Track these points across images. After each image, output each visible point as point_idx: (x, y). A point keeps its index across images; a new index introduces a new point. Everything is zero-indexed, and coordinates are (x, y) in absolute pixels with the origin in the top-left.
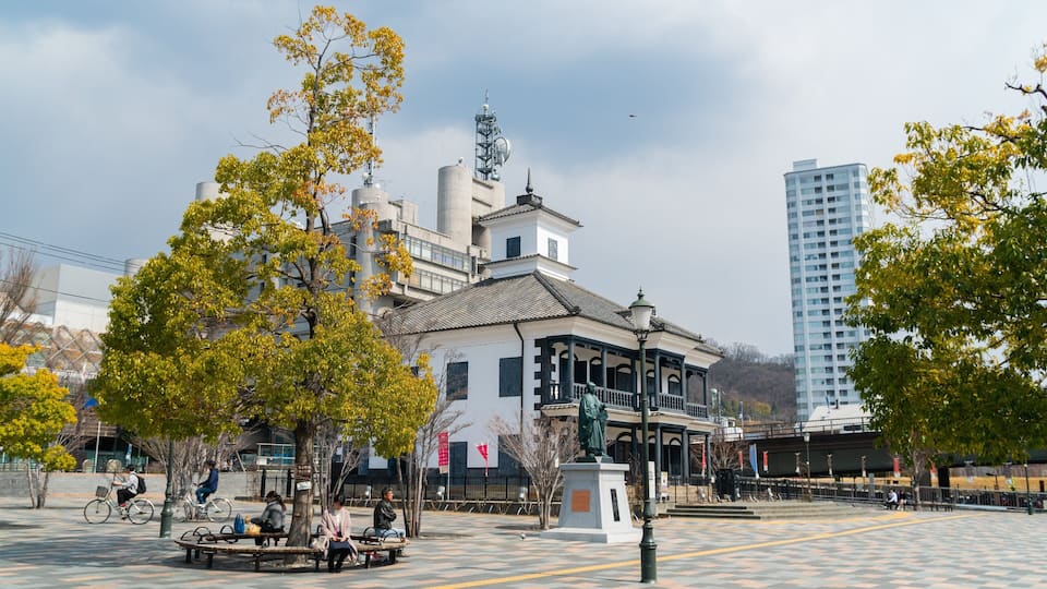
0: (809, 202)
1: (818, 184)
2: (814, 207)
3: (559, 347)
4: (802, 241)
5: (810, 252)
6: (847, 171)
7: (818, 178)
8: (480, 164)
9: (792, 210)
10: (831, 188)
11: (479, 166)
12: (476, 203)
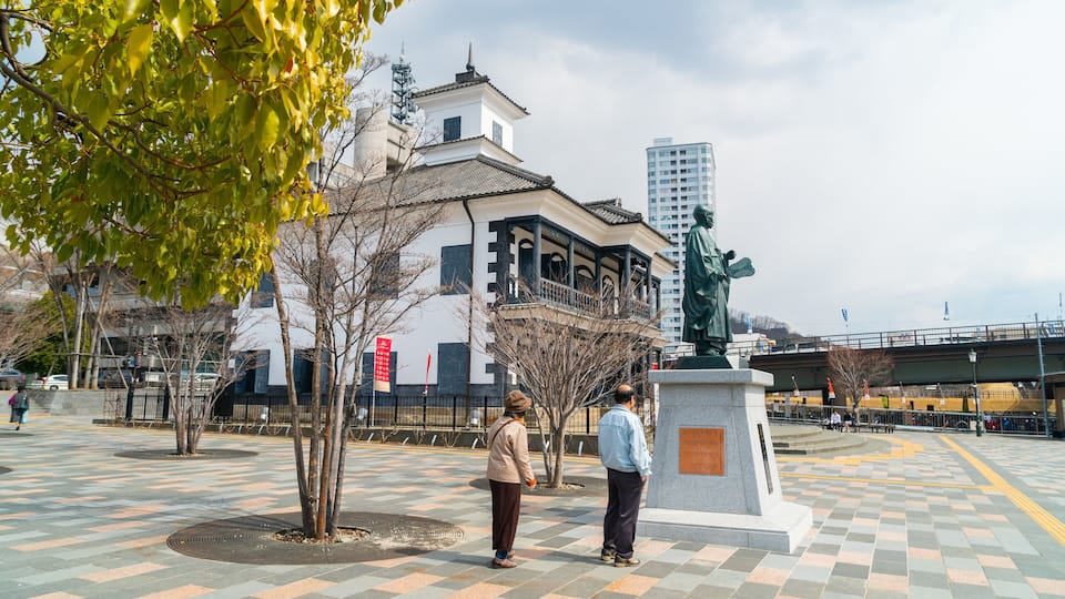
0: (666, 173)
1: (673, 158)
2: (670, 177)
3: (519, 233)
4: (659, 204)
5: (665, 213)
6: (696, 149)
7: (673, 153)
8: (395, 110)
9: (652, 178)
10: (683, 162)
11: (394, 112)
12: (390, 144)
